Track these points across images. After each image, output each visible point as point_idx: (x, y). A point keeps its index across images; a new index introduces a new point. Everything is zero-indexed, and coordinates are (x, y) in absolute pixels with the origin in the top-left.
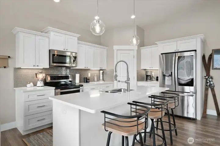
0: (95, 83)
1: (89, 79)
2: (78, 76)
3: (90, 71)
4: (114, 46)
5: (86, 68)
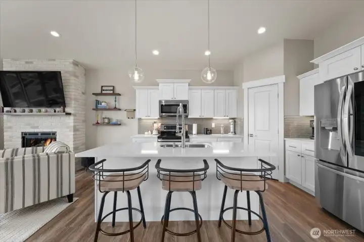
0: (222, 135)
1: (211, 130)
2: (195, 127)
3: (214, 121)
4: (243, 84)
5: (202, 117)
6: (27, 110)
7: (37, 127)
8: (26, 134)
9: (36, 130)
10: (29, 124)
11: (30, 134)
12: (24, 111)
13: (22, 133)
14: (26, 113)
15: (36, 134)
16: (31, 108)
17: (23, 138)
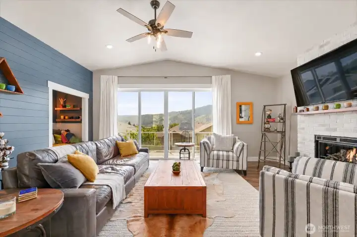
6: (321, 106)
7: (335, 130)
8: (319, 137)
9: (333, 134)
10: (323, 125)
11: (325, 138)
12: (317, 109)
13: (315, 136)
14: (320, 111)
15: (334, 139)
16: (326, 104)
17: (317, 142)
